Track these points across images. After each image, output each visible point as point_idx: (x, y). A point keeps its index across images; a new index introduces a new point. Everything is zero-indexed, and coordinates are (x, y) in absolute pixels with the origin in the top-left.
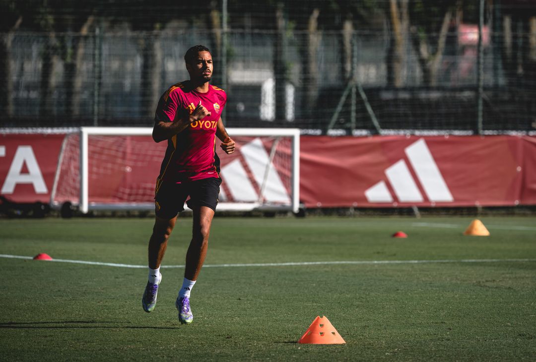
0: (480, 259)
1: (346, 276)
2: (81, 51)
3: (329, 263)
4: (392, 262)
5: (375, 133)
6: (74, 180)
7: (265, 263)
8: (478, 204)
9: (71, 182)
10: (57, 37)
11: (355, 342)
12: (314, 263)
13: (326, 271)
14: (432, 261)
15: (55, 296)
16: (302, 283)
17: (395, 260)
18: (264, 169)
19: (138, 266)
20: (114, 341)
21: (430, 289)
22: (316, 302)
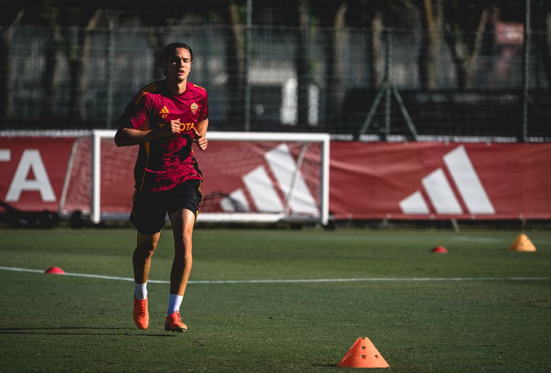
0: (529, 276)
1: (385, 294)
2: (87, 47)
3: (366, 279)
4: (434, 279)
5: (412, 139)
6: (85, 188)
7: (296, 279)
8: (521, 216)
9: (82, 190)
10: (62, 32)
11: (399, 366)
12: (349, 280)
13: (363, 289)
14: (477, 279)
15: (71, 313)
16: (338, 301)
17: (436, 277)
18: (290, 177)
19: (159, 282)
20: (139, 362)
21: (477, 309)
22: (354, 322)
